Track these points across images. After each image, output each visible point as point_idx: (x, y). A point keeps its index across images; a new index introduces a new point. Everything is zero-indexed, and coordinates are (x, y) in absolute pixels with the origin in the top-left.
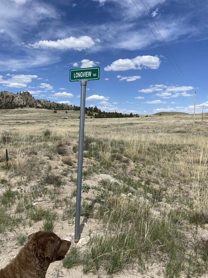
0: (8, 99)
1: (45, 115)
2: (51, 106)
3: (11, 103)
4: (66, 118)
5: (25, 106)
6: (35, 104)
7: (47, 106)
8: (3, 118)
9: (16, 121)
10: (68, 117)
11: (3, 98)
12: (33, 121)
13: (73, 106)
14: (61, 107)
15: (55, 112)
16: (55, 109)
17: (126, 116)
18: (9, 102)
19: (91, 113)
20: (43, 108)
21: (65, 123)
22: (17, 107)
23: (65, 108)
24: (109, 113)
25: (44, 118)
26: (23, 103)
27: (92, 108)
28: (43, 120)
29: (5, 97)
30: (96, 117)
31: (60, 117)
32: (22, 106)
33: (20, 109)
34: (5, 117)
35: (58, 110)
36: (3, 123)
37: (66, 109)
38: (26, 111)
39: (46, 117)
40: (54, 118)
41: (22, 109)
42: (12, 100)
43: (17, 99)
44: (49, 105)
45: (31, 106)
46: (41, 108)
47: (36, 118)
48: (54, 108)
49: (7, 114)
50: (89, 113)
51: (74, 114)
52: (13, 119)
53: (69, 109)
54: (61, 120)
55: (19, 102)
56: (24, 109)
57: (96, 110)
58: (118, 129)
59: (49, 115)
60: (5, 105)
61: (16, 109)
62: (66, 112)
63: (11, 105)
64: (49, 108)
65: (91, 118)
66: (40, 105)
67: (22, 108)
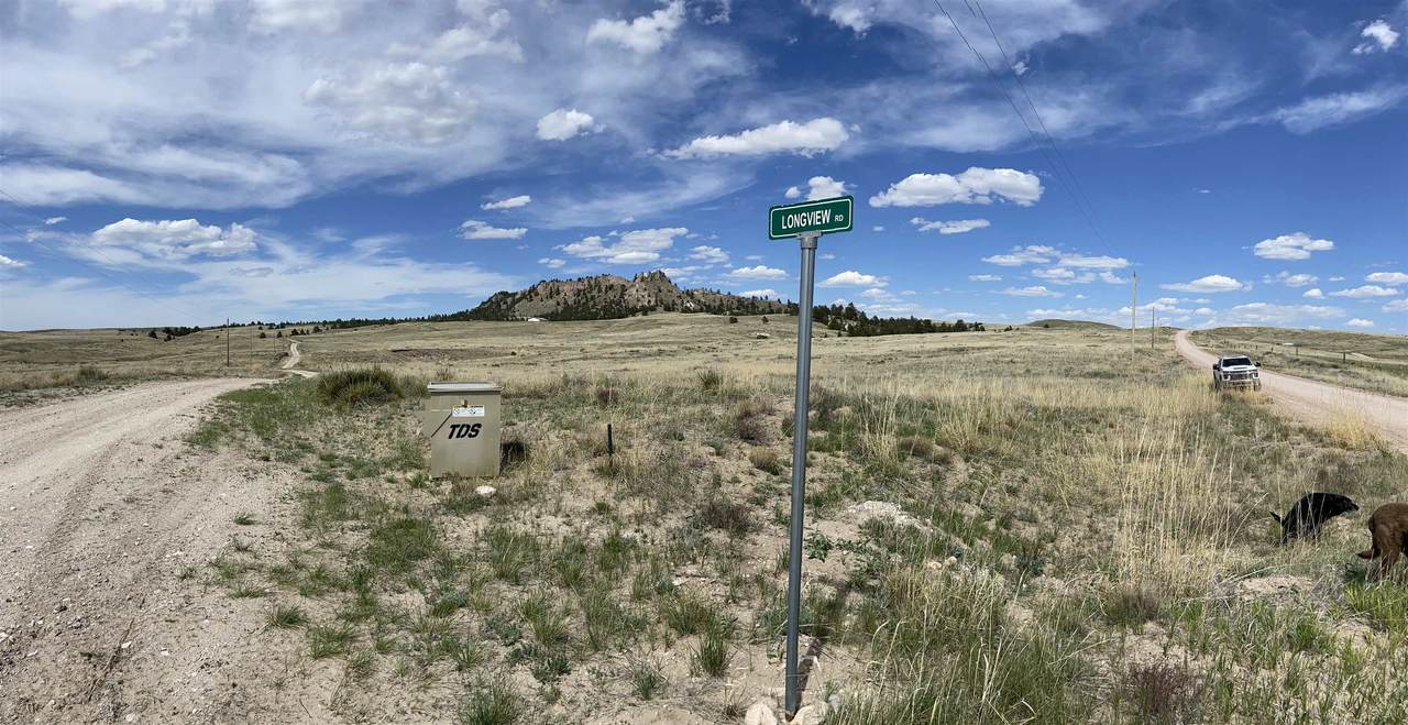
0: (611, 295)
1: (707, 330)
2: (722, 304)
3: (619, 303)
4: (765, 337)
5: (653, 309)
6: (679, 302)
7: (712, 304)
8: (599, 342)
9: (629, 349)
10: (771, 332)
11: (600, 291)
12: (675, 347)
13: (785, 302)
14: (750, 307)
15: (734, 321)
16: (732, 314)
17: (945, 328)
18: (612, 302)
19: (839, 321)
20: (701, 311)
21: (761, 351)
22: (633, 311)
23: (760, 309)
24: (892, 320)
25: (702, 339)
26: (649, 302)
27: (841, 307)
28: (700, 345)
29: (603, 290)
30: (852, 333)
31: (747, 334)
32: (645, 310)
33: (640, 317)
34: (603, 338)
35: (742, 315)
36: (598, 353)
37: (763, 312)
38: (655, 320)
39: (706, 334)
40: (731, 337)
41: (645, 318)
42: (622, 295)
43: (634, 292)
44: (718, 303)
45: (668, 309)
46: (695, 311)
47: (682, 340)
48: (730, 309)
49: (609, 332)
50: (834, 321)
51: (787, 325)
52: (622, 345)
53: (772, 312)
54: (750, 341)
55: (638, 300)
56: (652, 316)
57: (851, 312)
58: (918, 365)
59: (716, 331)
60: (604, 308)
61: (631, 319)
62: (765, 320)
63: (619, 310)
64: (719, 310)
65: (840, 335)
66: (691, 305)
67: (645, 314)
